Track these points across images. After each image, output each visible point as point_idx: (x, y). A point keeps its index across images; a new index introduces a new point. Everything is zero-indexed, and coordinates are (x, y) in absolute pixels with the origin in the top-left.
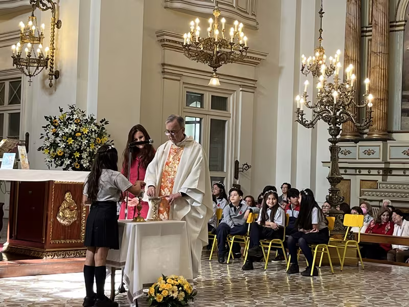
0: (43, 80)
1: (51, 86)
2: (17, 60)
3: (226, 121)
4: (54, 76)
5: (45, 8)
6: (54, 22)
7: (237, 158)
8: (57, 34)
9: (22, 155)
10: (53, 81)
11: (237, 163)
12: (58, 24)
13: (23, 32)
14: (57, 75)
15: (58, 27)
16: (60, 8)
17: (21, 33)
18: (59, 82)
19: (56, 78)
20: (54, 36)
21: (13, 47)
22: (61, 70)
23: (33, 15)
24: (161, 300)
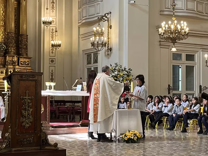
0: (105, 53)
1: (108, 55)
2: (93, 44)
3: (194, 66)
4: (109, 51)
5: (104, 20)
6: (109, 26)
7: (200, 84)
8: (110, 32)
9: (85, 85)
10: (109, 53)
11: (200, 86)
12: (110, 27)
13: (95, 32)
14: (111, 50)
15: (111, 28)
16: (111, 20)
17: (94, 33)
18: (112, 53)
19: (110, 51)
20: (109, 32)
21: (91, 39)
22: (112, 47)
23: (99, 24)
24: (127, 139)
